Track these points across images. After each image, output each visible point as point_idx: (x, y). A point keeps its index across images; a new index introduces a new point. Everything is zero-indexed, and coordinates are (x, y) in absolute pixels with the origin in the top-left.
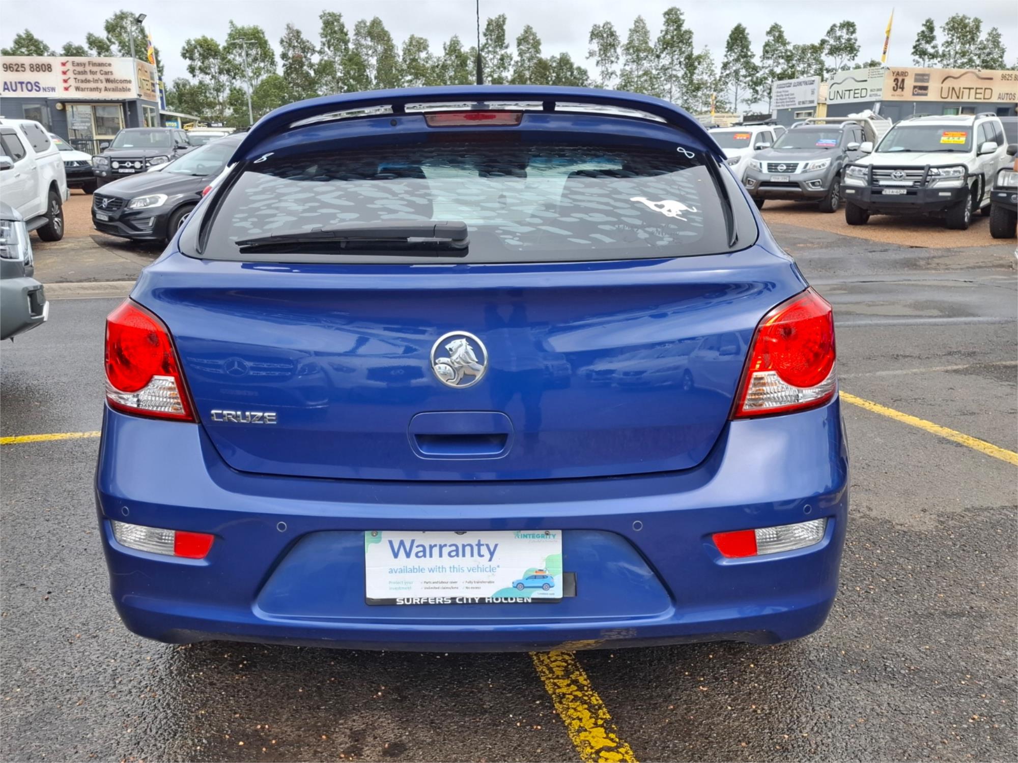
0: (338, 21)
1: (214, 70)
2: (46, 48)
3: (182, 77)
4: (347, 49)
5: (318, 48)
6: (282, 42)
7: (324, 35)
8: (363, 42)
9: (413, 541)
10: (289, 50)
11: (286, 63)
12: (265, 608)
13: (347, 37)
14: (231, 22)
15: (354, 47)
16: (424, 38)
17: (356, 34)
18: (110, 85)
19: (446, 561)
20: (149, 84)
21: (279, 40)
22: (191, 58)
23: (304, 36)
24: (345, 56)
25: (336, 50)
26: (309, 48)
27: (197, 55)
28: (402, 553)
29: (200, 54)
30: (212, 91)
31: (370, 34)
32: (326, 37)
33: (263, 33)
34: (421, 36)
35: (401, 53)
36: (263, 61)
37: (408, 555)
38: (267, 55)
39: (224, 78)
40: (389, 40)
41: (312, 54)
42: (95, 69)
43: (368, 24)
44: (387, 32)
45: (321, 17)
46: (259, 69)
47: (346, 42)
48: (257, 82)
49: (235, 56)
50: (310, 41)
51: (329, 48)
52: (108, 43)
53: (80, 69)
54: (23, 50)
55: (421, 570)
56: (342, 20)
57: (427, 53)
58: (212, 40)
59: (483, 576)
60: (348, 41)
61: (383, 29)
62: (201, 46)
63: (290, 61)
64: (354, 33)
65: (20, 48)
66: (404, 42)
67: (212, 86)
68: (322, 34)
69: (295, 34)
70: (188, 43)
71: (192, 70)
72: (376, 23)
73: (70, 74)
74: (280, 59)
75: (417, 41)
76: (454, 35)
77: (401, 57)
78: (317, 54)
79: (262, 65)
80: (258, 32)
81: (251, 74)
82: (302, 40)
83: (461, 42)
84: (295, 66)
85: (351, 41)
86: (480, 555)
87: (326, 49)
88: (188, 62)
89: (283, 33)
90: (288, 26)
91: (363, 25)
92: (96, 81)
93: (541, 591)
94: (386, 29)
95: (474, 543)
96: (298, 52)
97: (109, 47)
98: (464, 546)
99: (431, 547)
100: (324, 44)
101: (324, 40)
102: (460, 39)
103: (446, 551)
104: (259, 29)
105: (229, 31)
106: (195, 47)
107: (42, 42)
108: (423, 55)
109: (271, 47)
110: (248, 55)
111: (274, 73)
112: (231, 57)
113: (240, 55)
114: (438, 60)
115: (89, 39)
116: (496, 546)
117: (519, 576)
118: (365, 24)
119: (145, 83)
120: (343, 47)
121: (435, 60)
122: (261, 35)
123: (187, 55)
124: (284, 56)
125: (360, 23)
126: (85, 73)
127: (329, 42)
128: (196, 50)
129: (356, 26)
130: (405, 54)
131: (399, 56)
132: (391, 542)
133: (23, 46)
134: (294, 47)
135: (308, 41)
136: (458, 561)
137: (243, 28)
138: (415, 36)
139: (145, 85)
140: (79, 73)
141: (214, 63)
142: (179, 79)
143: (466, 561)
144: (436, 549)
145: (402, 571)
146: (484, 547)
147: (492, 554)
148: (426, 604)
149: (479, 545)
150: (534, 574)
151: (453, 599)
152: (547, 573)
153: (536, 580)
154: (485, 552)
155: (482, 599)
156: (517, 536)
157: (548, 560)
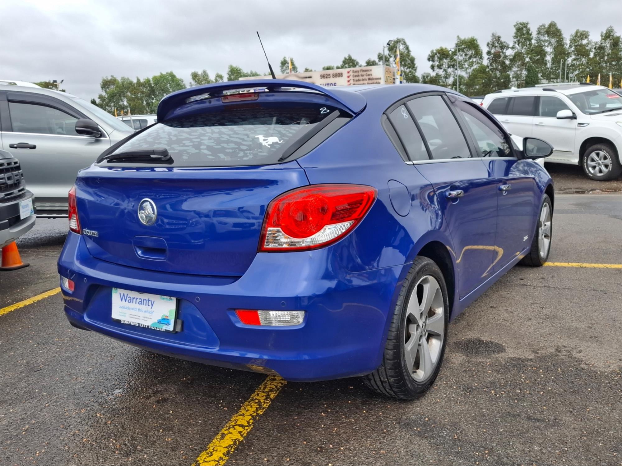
0: (526, 27)
1: (445, 66)
2: (357, 63)
3: (426, 72)
4: (530, 44)
5: (511, 46)
6: (488, 44)
7: (516, 37)
8: (542, 38)
9: (127, 294)
10: (492, 49)
11: (490, 57)
12: (89, 317)
13: (531, 37)
14: (458, 37)
15: (535, 42)
16: (586, 30)
17: (538, 34)
18: (370, 82)
19: (138, 306)
20: (392, 79)
21: (486, 44)
22: (433, 61)
23: (502, 39)
24: (529, 48)
25: (523, 45)
26: (505, 46)
27: (436, 58)
28: (124, 300)
29: (438, 58)
30: (443, 79)
31: (548, 32)
32: (517, 38)
33: (476, 41)
34: (584, 30)
35: (568, 42)
36: (476, 57)
37: (125, 300)
38: (478, 54)
39: (450, 70)
40: (561, 35)
41: (507, 50)
42: (364, 73)
43: (547, 26)
44: (559, 30)
45: (515, 26)
46: (472, 62)
47: (530, 40)
48: (470, 71)
49: (459, 56)
50: (506, 41)
51: (518, 44)
52: (389, 57)
53: (356, 74)
54: (347, 66)
55: (129, 308)
56: (529, 26)
57: (588, 40)
58: (446, 49)
59: (148, 315)
60: (532, 39)
61: (557, 29)
62: (439, 53)
63: (492, 55)
64: (536, 33)
65: (345, 65)
66: (572, 35)
67: (443, 75)
68: (515, 36)
69: (497, 39)
70: (432, 52)
71: (433, 67)
72: (552, 25)
73: (351, 78)
74: (486, 55)
75: (581, 33)
76: (609, 26)
77: (568, 45)
78: (510, 49)
79: (474, 60)
80: (474, 41)
81: (467, 66)
82: (501, 42)
83: (615, 30)
84: (496, 58)
85: (534, 38)
86: (149, 306)
87: (517, 45)
88: (431, 63)
89: (489, 39)
90: (493, 34)
91: (543, 27)
92: (363, 80)
93: (166, 326)
94: (559, 28)
95: (147, 299)
96: (498, 49)
97: (389, 59)
98: (144, 300)
99: (133, 298)
100: (515, 43)
101: (515, 40)
102: (614, 28)
103: (138, 301)
104: (475, 38)
105: (456, 42)
106: (436, 54)
107: (355, 61)
108: (585, 42)
109: (481, 49)
110: (466, 55)
111: (481, 64)
112: (455, 57)
113: (461, 55)
114: (596, 44)
115: (379, 56)
116: (154, 301)
117: (160, 318)
118: (544, 26)
119: (389, 78)
120: (528, 43)
121: (594, 44)
122: (476, 42)
123: (431, 59)
124: (489, 53)
125: (541, 26)
126: (358, 76)
127: (519, 41)
128: (436, 56)
129: (538, 29)
130: (571, 42)
131: (567, 44)
132: (120, 294)
133: (346, 64)
134: (496, 47)
135: (505, 42)
136: (141, 307)
137: (465, 39)
138: (580, 30)
139: (389, 80)
140: (356, 76)
141: (445, 61)
142: (425, 73)
143: (144, 307)
144: (135, 300)
145: (123, 307)
146: (150, 302)
147: (152, 305)
148: (130, 324)
149: (149, 300)
150: (165, 317)
151: (139, 324)
152: (169, 318)
153: (165, 320)
154: (150, 304)
155: (148, 326)
156: (161, 298)
157: (170, 312)
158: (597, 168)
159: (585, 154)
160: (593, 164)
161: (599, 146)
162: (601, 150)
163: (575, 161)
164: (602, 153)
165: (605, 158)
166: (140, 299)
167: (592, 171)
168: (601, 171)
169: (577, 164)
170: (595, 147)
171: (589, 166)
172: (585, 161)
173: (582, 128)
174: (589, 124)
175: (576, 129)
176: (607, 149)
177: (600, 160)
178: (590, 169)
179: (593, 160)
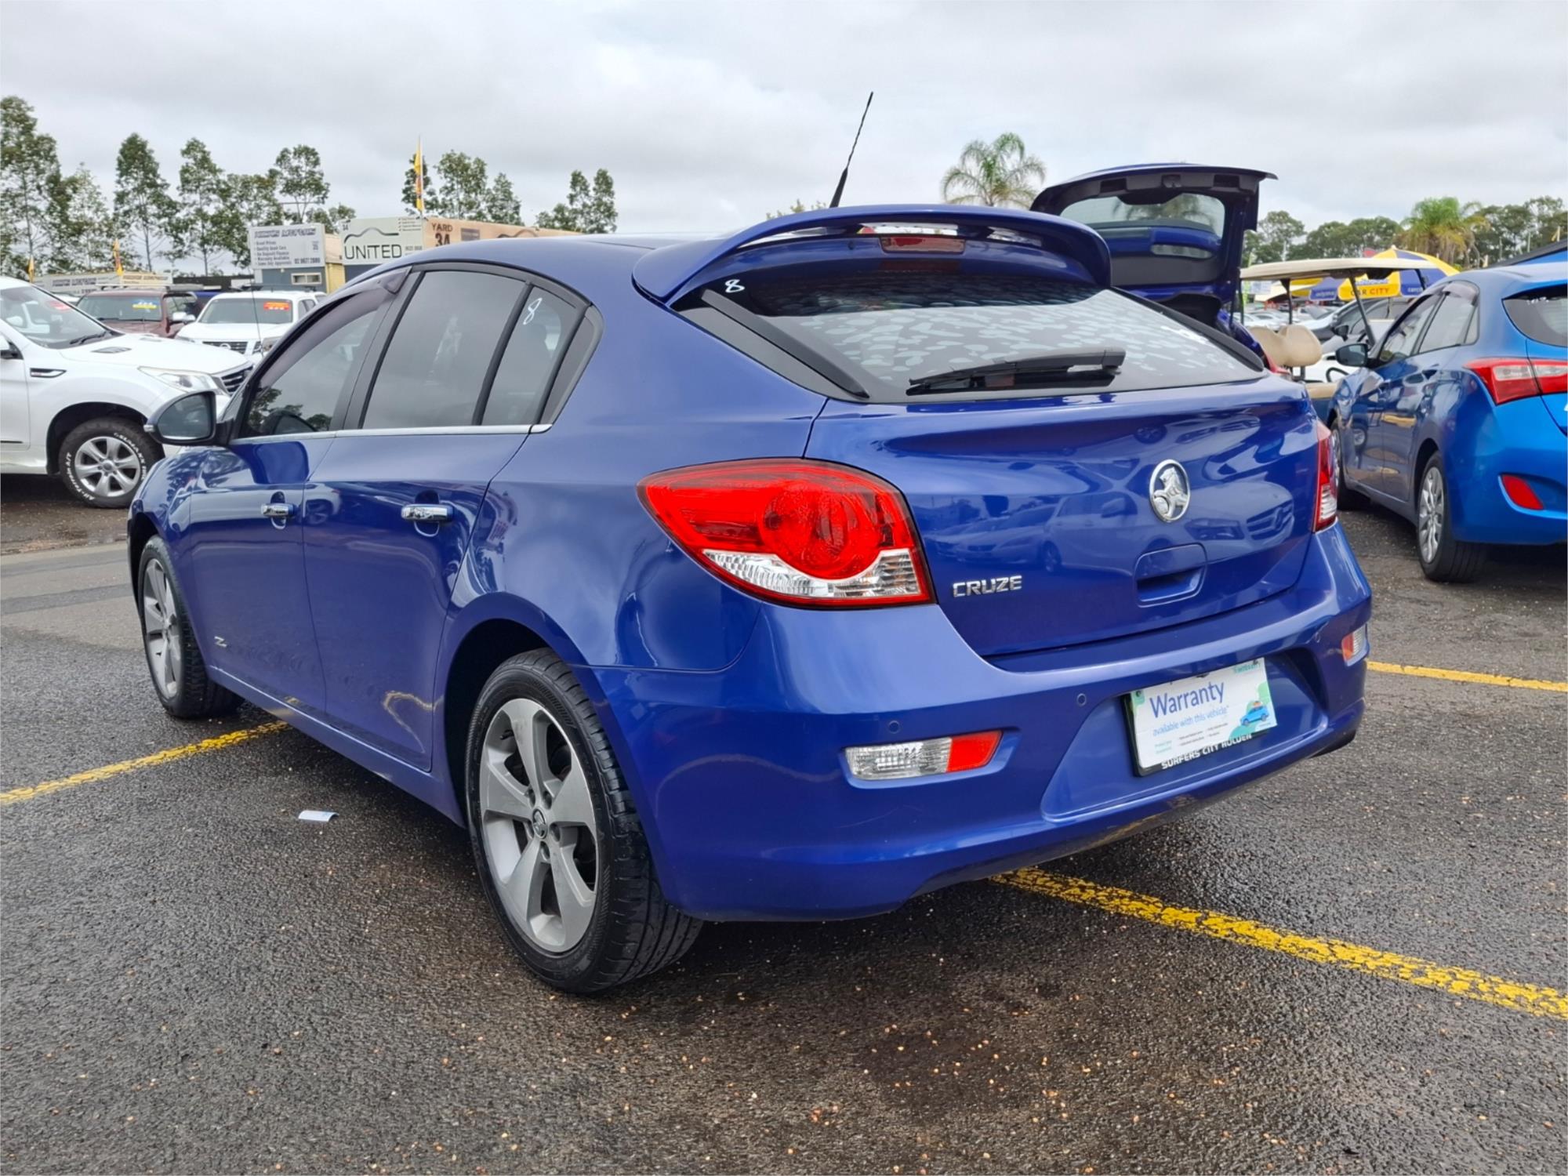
9: (1166, 695)
19: (1191, 711)
28: (1160, 711)
37: (1165, 712)
55: (1175, 726)
59: (1217, 720)
86: (1214, 698)
93: (1261, 723)
95: (1206, 687)
98: (1202, 691)
99: (1179, 698)
103: (1189, 699)
116: (1222, 685)
117: (1243, 713)
132: (1151, 700)
136: (1199, 708)
143: (1205, 708)
144: (1182, 700)
145: (1163, 730)
146: (1214, 690)
147: (1221, 694)
148: (1184, 762)
149: (1211, 688)
150: (1253, 707)
151: (1201, 751)
152: (1262, 704)
153: (1256, 711)
154: (1216, 694)
155: (1220, 745)
156: (1235, 671)
157: (1260, 690)
158: (104, 480)
159: (65, 446)
160: (91, 469)
161: (104, 425)
162: (111, 435)
163: (38, 464)
164: (113, 443)
165: (123, 453)
166: (1194, 692)
167: (92, 488)
168: (114, 485)
169: (45, 472)
170: (92, 426)
171: (79, 475)
172: (68, 464)
173: (46, 383)
174: (64, 371)
175: (27, 383)
176: (127, 430)
177: (110, 458)
178: (85, 482)
179: (87, 459)
